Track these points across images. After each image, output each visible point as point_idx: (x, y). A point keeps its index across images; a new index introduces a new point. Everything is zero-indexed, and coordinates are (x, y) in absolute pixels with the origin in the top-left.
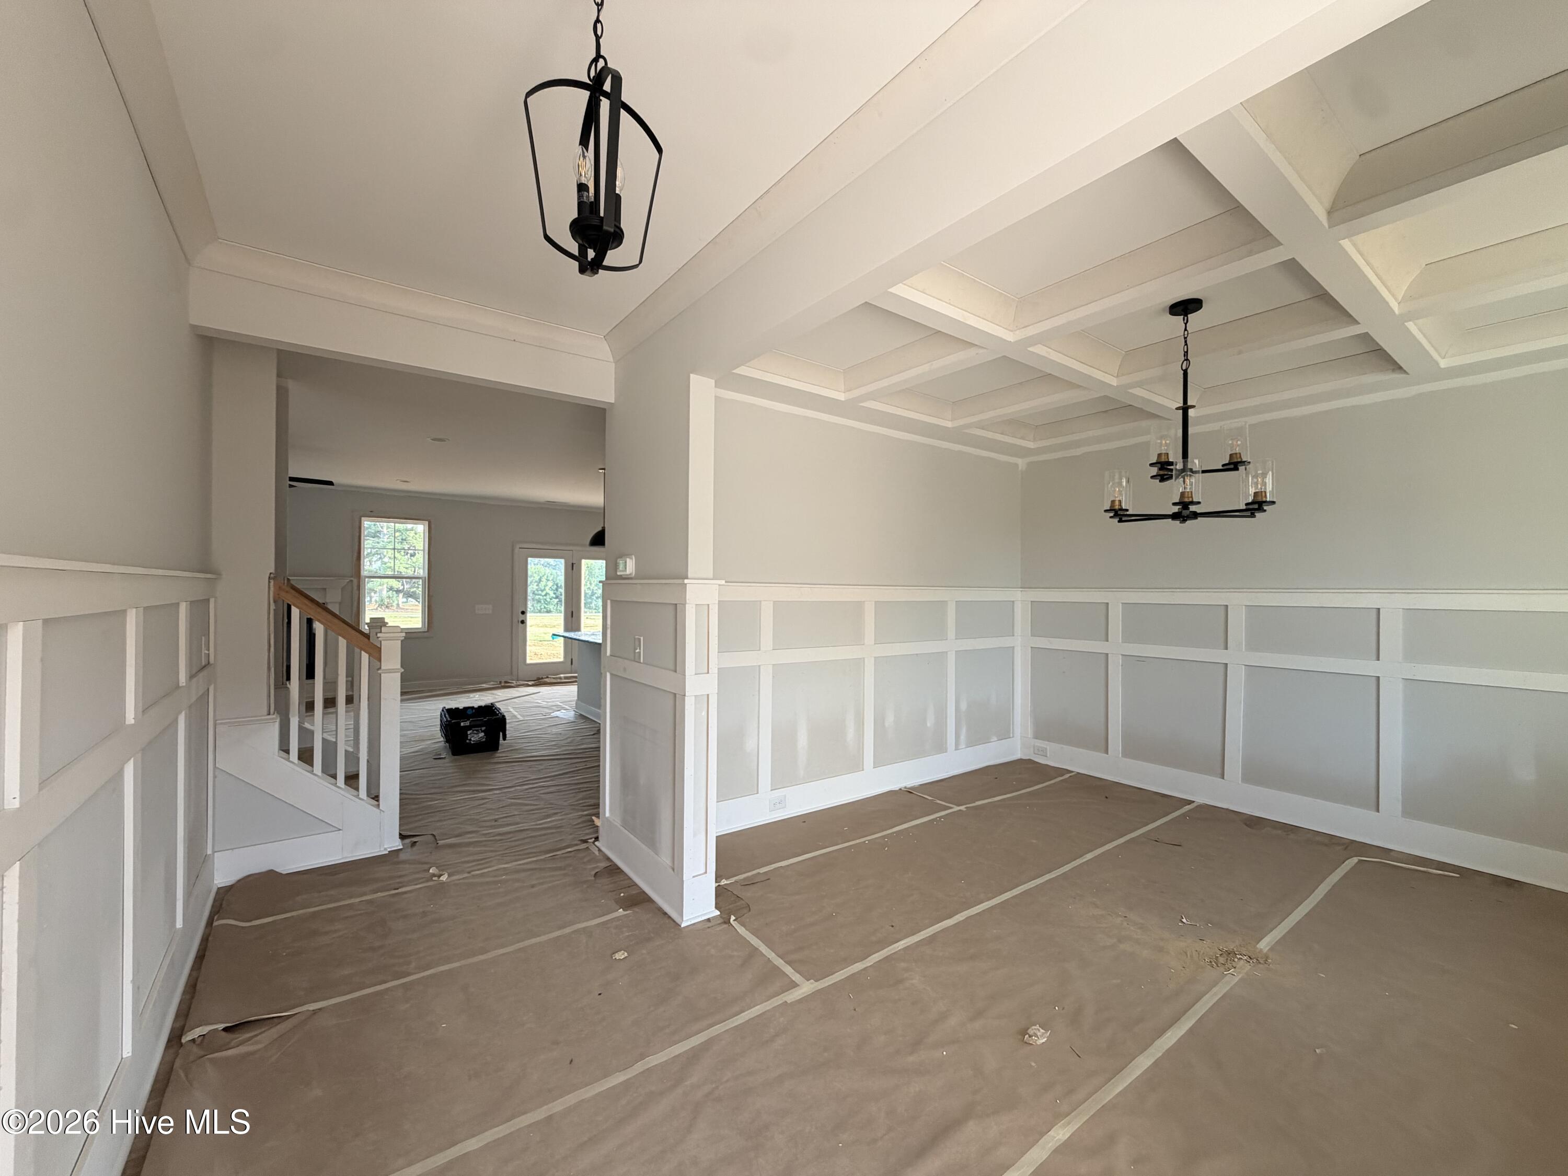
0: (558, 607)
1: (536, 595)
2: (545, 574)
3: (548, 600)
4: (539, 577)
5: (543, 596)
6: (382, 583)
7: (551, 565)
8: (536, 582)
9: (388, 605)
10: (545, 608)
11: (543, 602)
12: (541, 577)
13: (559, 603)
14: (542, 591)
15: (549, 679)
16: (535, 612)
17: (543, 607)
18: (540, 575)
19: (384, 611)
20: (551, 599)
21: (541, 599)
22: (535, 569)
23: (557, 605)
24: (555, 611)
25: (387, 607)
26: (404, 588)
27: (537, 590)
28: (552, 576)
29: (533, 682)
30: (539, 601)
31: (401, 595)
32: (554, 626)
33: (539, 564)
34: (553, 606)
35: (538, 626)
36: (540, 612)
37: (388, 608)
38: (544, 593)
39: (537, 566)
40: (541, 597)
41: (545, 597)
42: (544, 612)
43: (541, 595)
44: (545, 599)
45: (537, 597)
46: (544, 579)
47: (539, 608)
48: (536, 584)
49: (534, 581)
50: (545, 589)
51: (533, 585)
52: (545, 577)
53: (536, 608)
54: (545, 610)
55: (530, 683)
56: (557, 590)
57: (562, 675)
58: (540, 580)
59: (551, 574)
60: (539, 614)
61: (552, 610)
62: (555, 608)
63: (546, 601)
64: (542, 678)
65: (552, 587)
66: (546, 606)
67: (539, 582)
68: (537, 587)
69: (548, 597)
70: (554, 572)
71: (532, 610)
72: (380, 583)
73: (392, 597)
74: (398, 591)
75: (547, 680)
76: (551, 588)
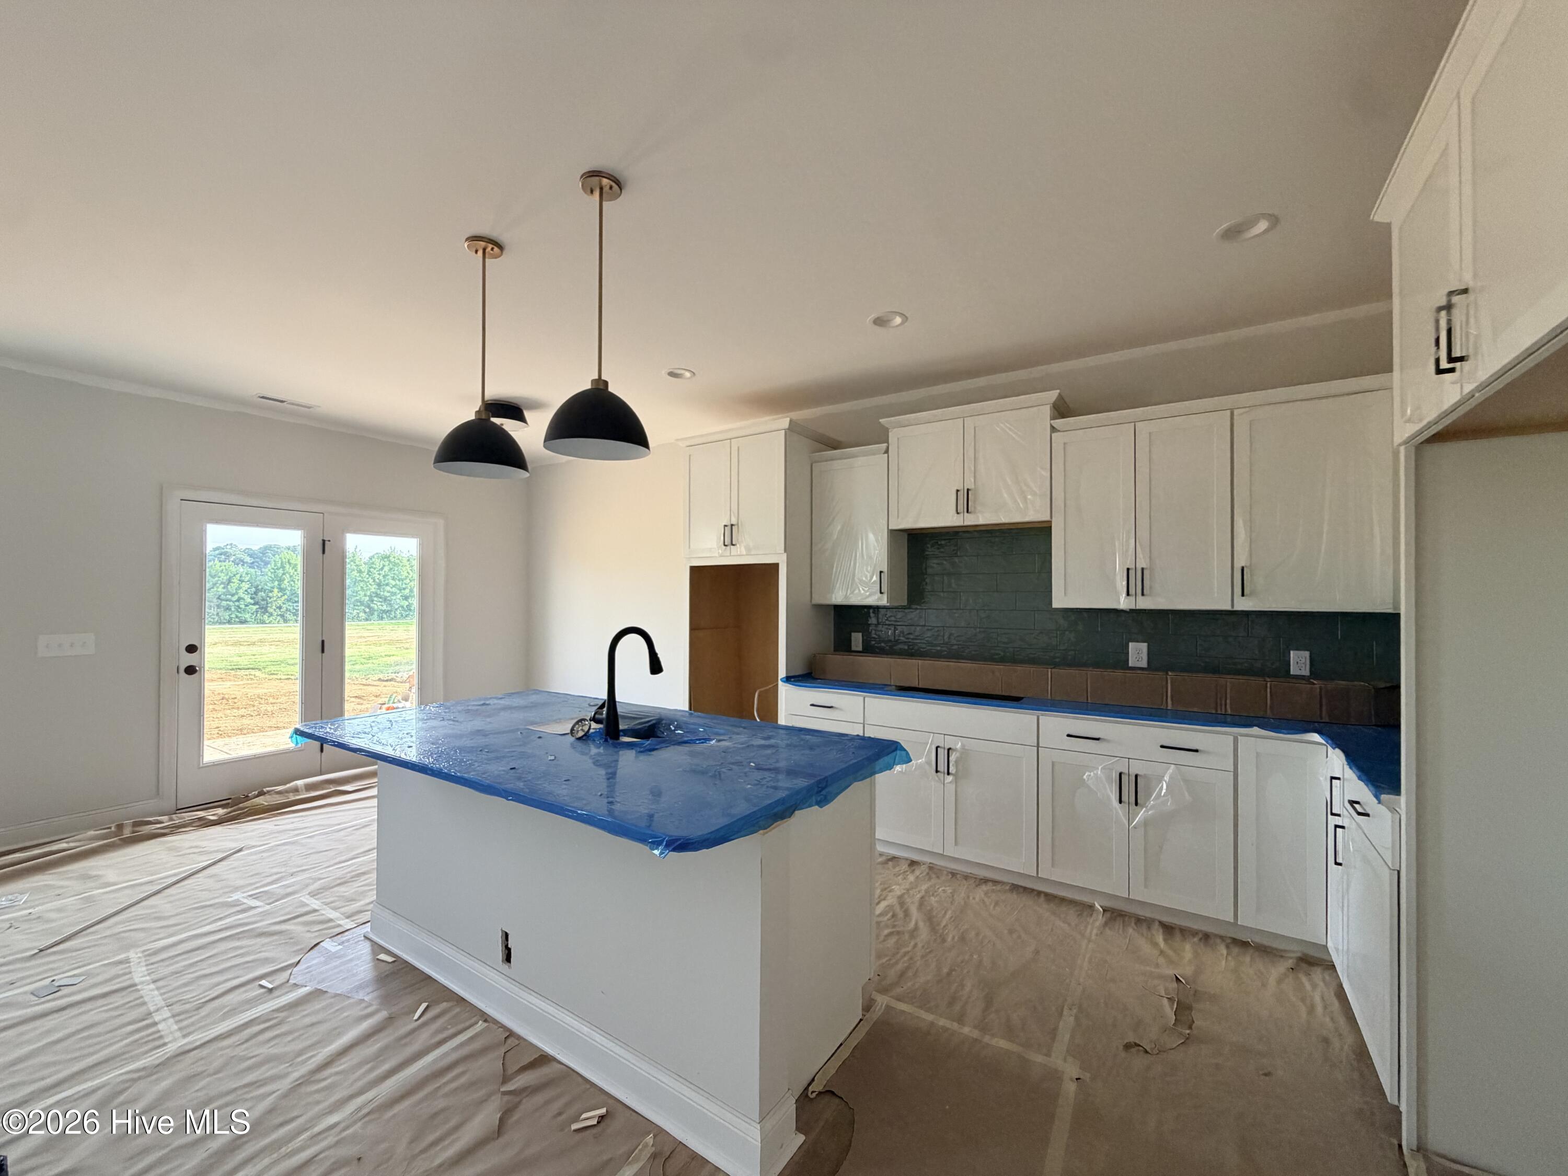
0: (258, 615)
1: (222, 600)
2: (237, 574)
3: (243, 606)
4: (228, 577)
5: (233, 602)
7: (247, 563)
8: (222, 583)
10: (237, 617)
11: (233, 609)
12: (230, 578)
13: (260, 610)
14: (233, 595)
15: (267, 797)
16: (220, 623)
17: (233, 616)
18: (230, 574)
20: (246, 606)
21: (230, 606)
22: (220, 566)
23: (257, 614)
24: (253, 620)
27: (224, 594)
28: (249, 575)
29: (221, 811)
30: (228, 608)
32: (254, 644)
33: (227, 560)
34: (250, 615)
35: (226, 643)
36: (229, 622)
38: (236, 598)
39: (224, 564)
40: (231, 603)
41: (237, 603)
42: (235, 623)
43: (230, 601)
44: (238, 606)
45: (224, 603)
46: (235, 580)
47: (227, 618)
48: (222, 586)
49: (219, 582)
50: (237, 593)
51: (218, 588)
52: (238, 576)
53: (222, 618)
54: (237, 620)
55: (211, 815)
56: (256, 593)
57: (300, 783)
58: (229, 581)
59: (247, 574)
60: (227, 626)
61: (249, 620)
62: (253, 617)
63: (240, 608)
64: (247, 798)
65: (249, 590)
66: (240, 615)
67: (228, 584)
68: (224, 590)
69: (242, 602)
70: (252, 570)
71: (216, 620)
75: (261, 800)
76: (246, 591)
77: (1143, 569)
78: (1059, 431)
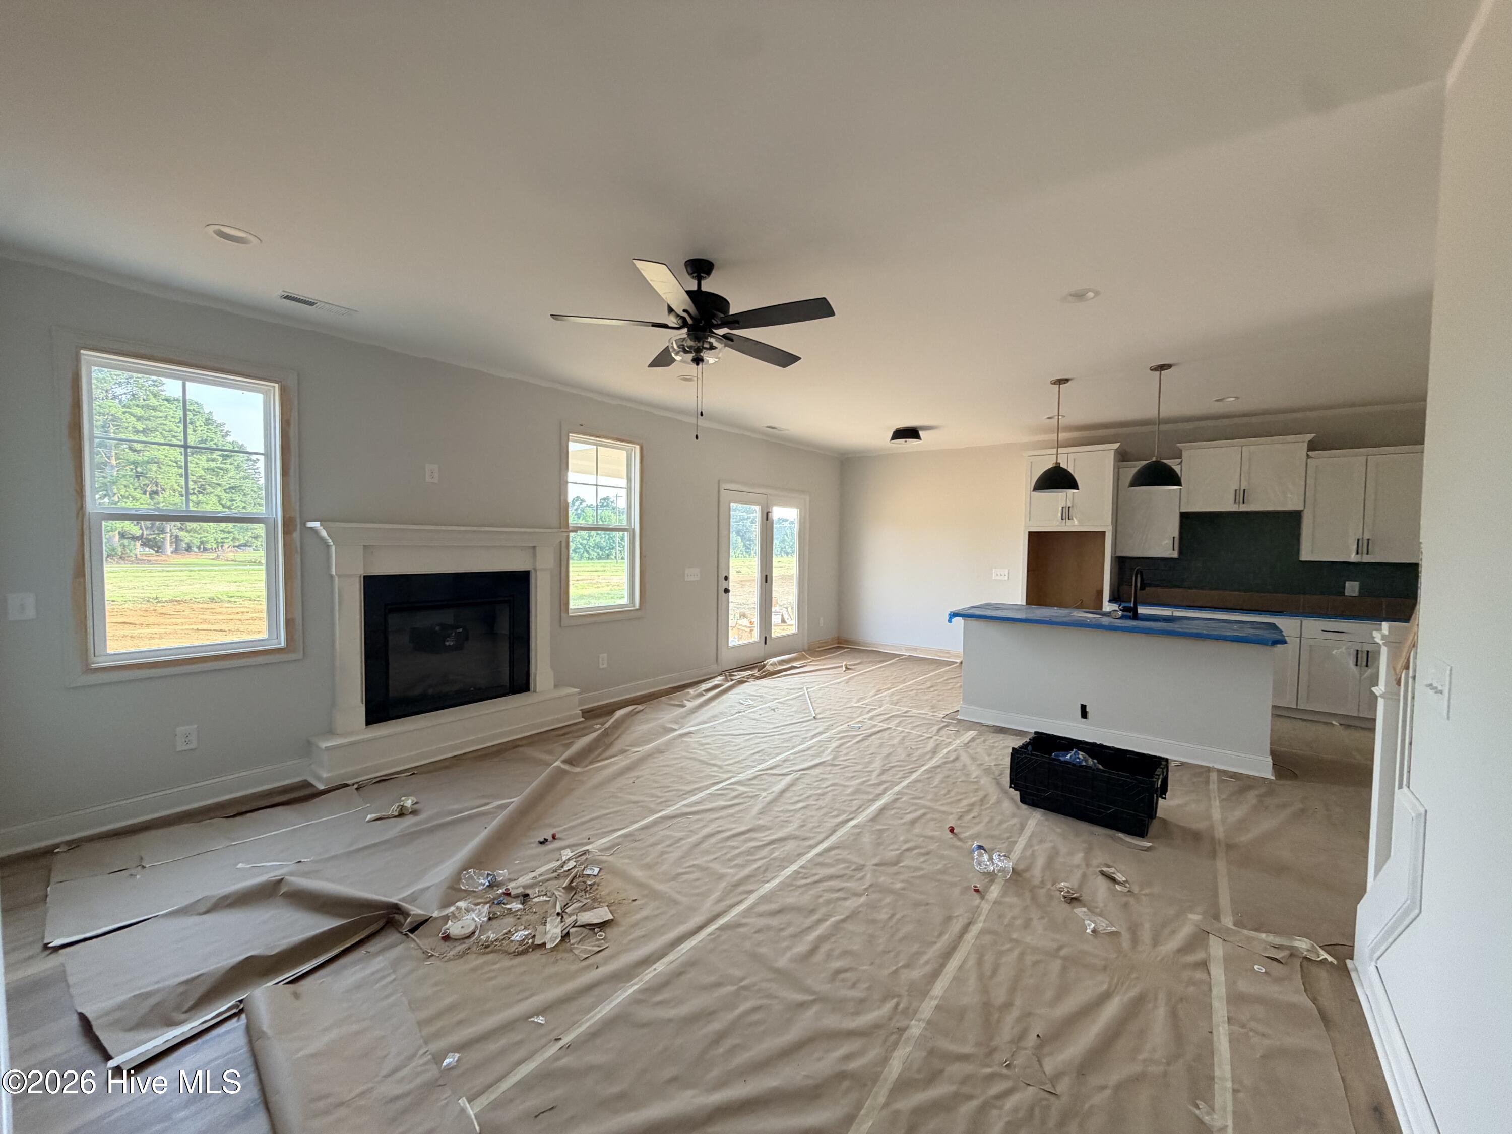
6: (114, 528)
9: (124, 556)
19: (118, 563)
25: (121, 558)
26: (143, 534)
31: (138, 543)
37: (123, 560)
72: (112, 528)
73: (128, 546)
74: (134, 538)
77: (1368, 540)
78: (1312, 457)
